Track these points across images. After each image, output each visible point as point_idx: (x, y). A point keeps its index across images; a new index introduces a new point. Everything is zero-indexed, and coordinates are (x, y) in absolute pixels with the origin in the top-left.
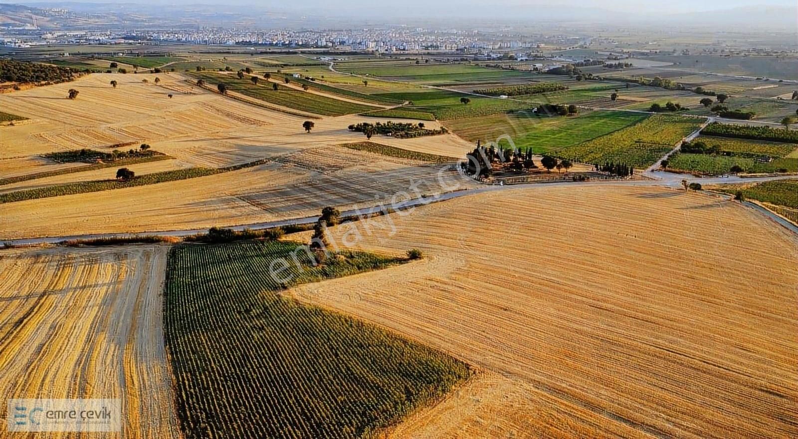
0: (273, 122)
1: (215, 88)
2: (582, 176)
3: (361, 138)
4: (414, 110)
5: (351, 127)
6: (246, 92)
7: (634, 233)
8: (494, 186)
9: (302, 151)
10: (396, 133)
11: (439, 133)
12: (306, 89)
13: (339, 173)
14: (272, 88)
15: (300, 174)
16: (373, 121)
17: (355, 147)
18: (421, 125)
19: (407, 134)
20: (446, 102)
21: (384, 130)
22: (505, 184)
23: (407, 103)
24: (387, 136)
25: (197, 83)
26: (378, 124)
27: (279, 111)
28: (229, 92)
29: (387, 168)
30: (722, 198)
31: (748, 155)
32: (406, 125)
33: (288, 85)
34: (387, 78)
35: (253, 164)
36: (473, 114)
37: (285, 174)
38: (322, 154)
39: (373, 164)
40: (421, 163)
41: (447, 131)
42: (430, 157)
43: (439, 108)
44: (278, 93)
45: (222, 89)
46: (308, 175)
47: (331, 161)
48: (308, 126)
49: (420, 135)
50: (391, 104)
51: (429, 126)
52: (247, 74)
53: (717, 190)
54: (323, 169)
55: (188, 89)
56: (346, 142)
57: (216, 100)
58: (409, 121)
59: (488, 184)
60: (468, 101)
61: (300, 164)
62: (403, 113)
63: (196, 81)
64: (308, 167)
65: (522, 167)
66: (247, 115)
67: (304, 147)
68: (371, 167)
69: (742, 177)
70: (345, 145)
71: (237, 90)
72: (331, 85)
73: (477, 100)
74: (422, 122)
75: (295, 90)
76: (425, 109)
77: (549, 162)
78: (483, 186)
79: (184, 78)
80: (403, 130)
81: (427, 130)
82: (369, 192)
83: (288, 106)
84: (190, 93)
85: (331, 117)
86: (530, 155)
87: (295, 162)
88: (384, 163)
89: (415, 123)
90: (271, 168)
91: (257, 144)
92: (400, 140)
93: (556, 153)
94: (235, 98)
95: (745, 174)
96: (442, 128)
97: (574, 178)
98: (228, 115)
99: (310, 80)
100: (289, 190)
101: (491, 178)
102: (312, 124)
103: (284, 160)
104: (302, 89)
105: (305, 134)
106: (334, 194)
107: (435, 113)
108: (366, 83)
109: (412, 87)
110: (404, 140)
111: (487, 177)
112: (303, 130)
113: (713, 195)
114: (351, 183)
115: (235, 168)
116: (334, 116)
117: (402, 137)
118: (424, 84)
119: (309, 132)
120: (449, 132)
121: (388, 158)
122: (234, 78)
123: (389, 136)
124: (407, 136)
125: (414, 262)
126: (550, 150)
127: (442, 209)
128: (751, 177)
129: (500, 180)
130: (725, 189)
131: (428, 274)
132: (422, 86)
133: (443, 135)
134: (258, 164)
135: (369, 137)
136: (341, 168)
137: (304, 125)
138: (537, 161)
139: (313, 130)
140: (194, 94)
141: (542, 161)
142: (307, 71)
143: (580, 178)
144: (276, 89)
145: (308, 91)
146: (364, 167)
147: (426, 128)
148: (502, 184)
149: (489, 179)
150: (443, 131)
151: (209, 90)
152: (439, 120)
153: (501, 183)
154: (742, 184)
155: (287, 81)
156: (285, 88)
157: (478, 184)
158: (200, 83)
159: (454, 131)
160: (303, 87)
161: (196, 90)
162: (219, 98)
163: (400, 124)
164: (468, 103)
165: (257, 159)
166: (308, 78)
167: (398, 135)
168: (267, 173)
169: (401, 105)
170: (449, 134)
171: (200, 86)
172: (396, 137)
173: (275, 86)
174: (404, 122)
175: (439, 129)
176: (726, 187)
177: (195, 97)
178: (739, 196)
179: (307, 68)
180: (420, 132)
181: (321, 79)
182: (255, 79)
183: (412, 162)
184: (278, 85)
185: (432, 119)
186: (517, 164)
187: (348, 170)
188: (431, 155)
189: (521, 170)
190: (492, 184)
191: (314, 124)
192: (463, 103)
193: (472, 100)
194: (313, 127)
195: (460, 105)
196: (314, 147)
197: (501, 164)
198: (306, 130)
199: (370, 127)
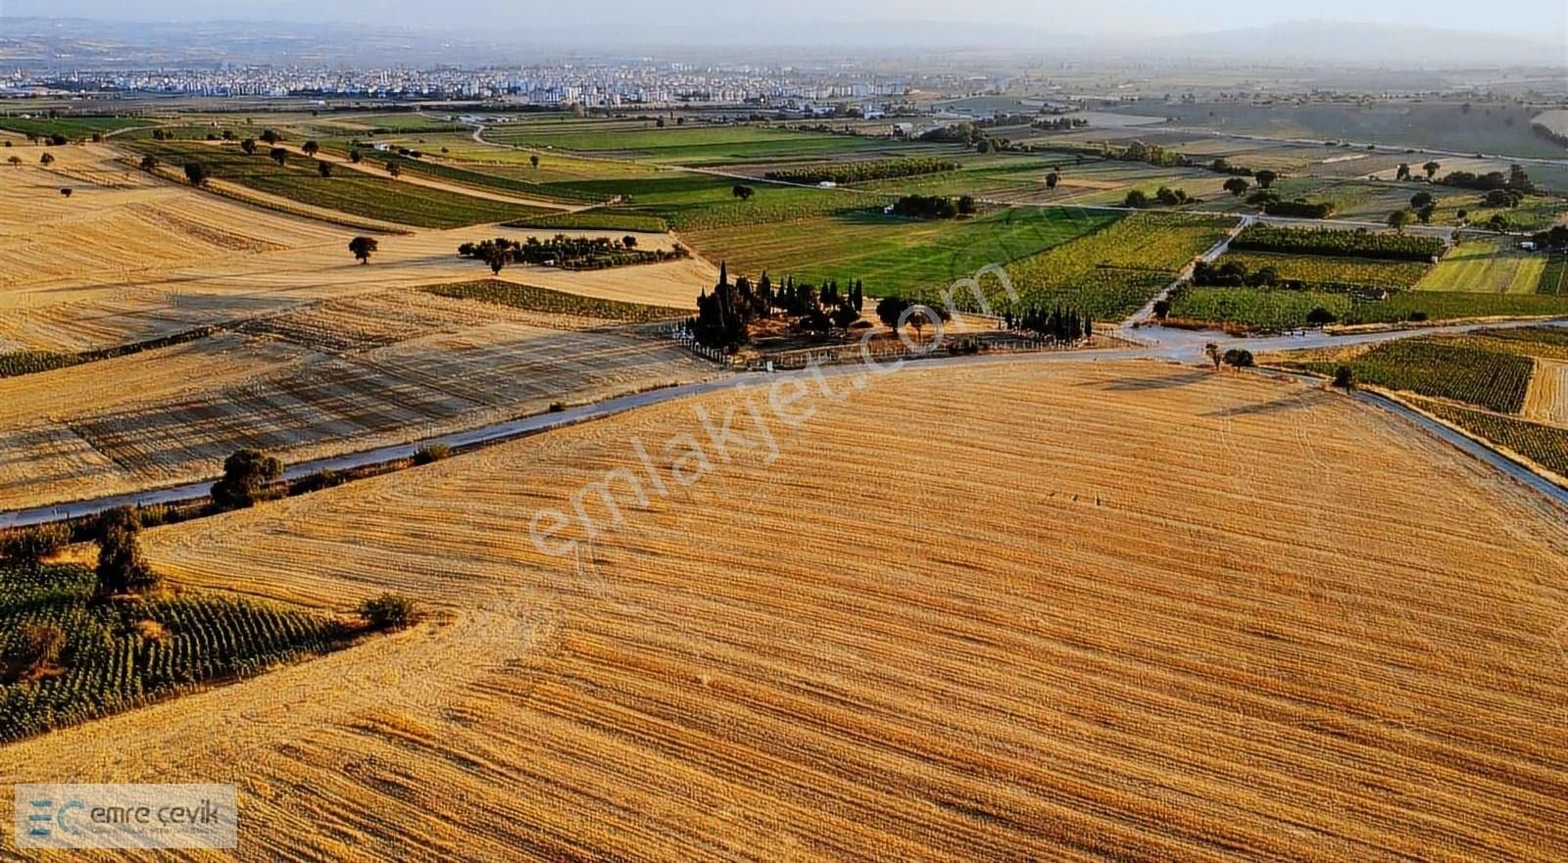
0: (297, 242)
1: (181, 173)
2: (972, 342)
3: (481, 272)
4: (630, 213)
5: (465, 249)
6: (255, 182)
8: (746, 375)
9: (316, 304)
10: (565, 259)
11: (668, 257)
12: (396, 173)
13: (378, 355)
14: (317, 172)
15: (282, 359)
17: (456, 292)
18: (630, 241)
19: (590, 260)
20: (702, 196)
21: (535, 255)
22: (778, 367)
23: (618, 199)
24: (545, 265)
25: (143, 164)
26: (532, 241)
27: (318, 219)
28: (212, 181)
29: (504, 340)
30: (1302, 384)
31: (1335, 286)
32: (592, 242)
33: (359, 167)
34: (578, 152)
35: (175, 340)
36: (755, 218)
38: (360, 311)
39: (474, 330)
40: (595, 323)
41: (686, 254)
42: (625, 309)
43: (679, 208)
44: (329, 183)
45: (196, 176)
46: (299, 359)
47: (371, 326)
48: (361, 248)
49: (620, 263)
50: (583, 200)
51: (646, 243)
52: (268, 144)
53: (1287, 365)
54: (342, 346)
55: (118, 177)
56: (433, 282)
57: (177, 200)
58: (602, 234)
59: (738, 370)
60: (749, 192)
61: (296, 335)
62: (601, 219)
63: (140, 160)
64: (309, 341)
65: (831, 325)
66: (237, 230)
67: (324, 296)
68: (467, 336)
69: (1333, 333)
70: (434, 290)
71: (232, 178)
72: (457, 165)
73: (770, 192)
74: (631, 235)
75: (370, 176)
76: (653, 211)
77: (891, 310)
78: (720, 375)
79: (116, 155)
80: (583, 252)
81: (641, 252)
82: (427, 400)
83: (343, 210)
84: (122, 186)
85: (435, 232)
86: (857, 297)
87: (282, 331)
88: (507, 327)
89: (616, 237)
90: (216, 347)
91: (219, 292)
92: (571, 274)
93: (923, 292)
94: (223, 195)
95: (1338, 327)
96: (676, 246)
97: (950, 347)
98: (193, 231)
99: (409, 156)
100: (226, 401)
101: (751, 354)
102: (372, 244)
103: (256, 327)
104: (387, 174)
105: (356, 266)
106: (332, 408)
107: (669, 217)
108: (535, 160)
109: (639, 169)
110: (583, 274)
111: (733, 351)
112: (351, 257)
113: (1280, 378)
114: (396, 378)
115: (127, 350)
116: (445, 228)
117: (578, 267)
118: (665, 164)
119: (365, 263)
120: (691, 254)
121: (521, 315)
122: (233, 153)
123: (549, 266)
124: (592, 265)
126: (904, 288)
128: (1353, 333)
129: (766, 359)
130: (1302, 361)
132: (661, 167)
133: (677, 263)
134: (186, 340)
135: (496, 269)
136: (389, 341)
137: (352, 247)
138: (869, 311)
139: (373, 257)
140: (129, 187)
141: (879, 311)
142: (421, 142)
143: (963, 348)
144: (326, 174)
145: (399, 178)
146: (446, 338)
147: (638, 248)
148: (770, 368)
149: (744, 357)
150: (679, 253)
151: (167, 178)
152: (677, 230)
153: (770, 365)
154: (1337, 350)
155: (356, 158)
156: (349, 173)
157: (710, 370)
158: (148, 165)
159: (703, 254)
160: (387, 170)
161: (135, 178)
162: (187, 195)
163: (583, 241)
164: (750, 197)
165: (191, 328)
166: (407, 152)
167: (569, 264)
168: (195, 361)
169: (602, 205)
170: (692, 258)
171: (148, 171)
172: (563, 268)
173: (325, 168)
174: (591, 236)
175: (668, 249)
176: (1303, 356)
177: (131, 193)
178: (1343, 378)
179: (425, 137)
180: (626, 256)
181: (441, 153)
182: (280, 154)
183: (575, 322)
184: (332, 165)
185: (661, 228)
186: (821, 321)
187: (405, 345)
188: (629, 306)
189: (827, 331)
190: (745, 370)
191: (376, 242)
192: (739, 198)
193: (758, 192)
194: (375, 249)
195: (733, 201)
196: (349, 294)
197: (786, 321)
198: (357, 257)
199: (511, 248)
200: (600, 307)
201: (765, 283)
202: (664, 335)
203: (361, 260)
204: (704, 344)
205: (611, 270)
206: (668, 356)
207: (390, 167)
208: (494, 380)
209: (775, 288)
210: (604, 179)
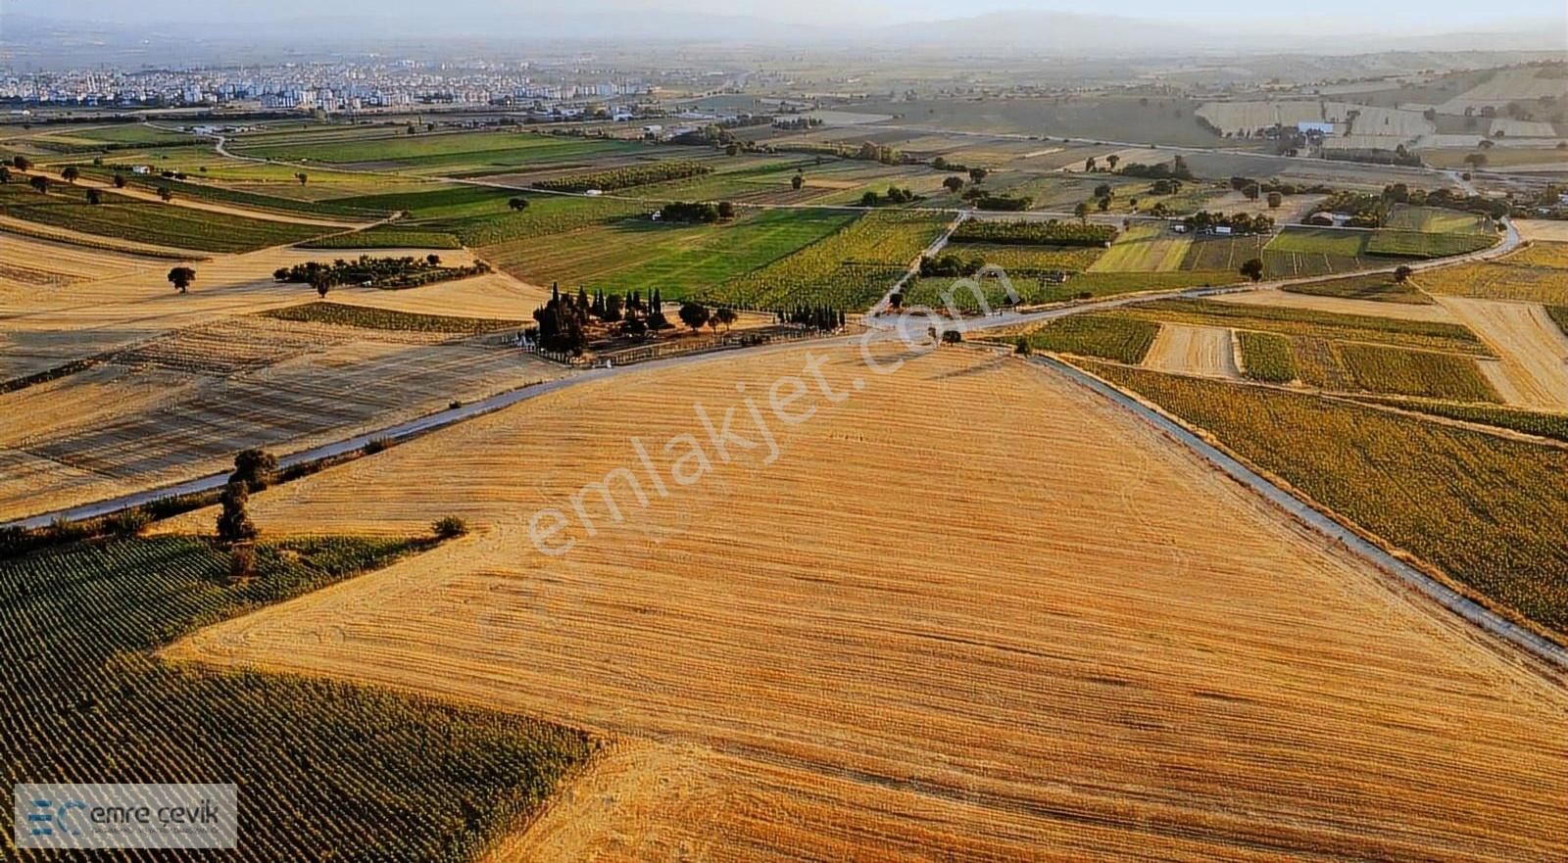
0: (97, 274)
2: (758, 335)
3: (306, 295)
4: (413, 229)
5: (280, 274)
6: (23, 213)
7: (859, 433)
8: (593, 372)
9: (174, 333)
10: (380, 279)
11: (471, 272)
12: (167, 197)
13: (264, 374)
14: (85, 200)
15: (174, 385)
16: (327, 258)
17: (293, 315)
18: (433, 259)
19: (404, 279)
20: (481, 209)
21: (354, 276)
22: (614, 364)
23: (398, 214)
24: (363, 286)
26: (340, 263)
27: (107, 249)
29: (371, 355)
30: (996, 353)
31: (1029, 272)
32: (400, 262)
33: (124, 191)
34: (352, 165)
35: (57, 373)
36: (538, 229)
37: (135, 390)
38: (221, 338)
39: (338, 349)
40: (442, 337)
41: (488, 269)
42: (456, 324)
43: (466, 221)
44: (99, 210)
46: (194, 384)
47: (242, 351)
48: (180, 278)
49: (432, 280)
50: (363, 219)
51: (449, 259)
52: (20, 171)
53: (985, 339)
54: (227, 370)
56: (268, 307)
58: (406, 254)
59: (584, 369)
60: (525, 204)
61: (173, 363)
62: (393, 238)
64: (193, 368)
65: (645, 328)
66: (30, 264)
67: (176, 326)
68: (335, 354)
69: (1023, 312)
70: (271, 314)
72: (227, 186)
73: (543, 201)
74: (435, 253)
75: (142, 201)
76: (437, 226)
77: (693, 314)
78: (574, 373)
80: (395, 272)
81: (446, 269)
82: (336, 408)
83: (127, 238)
85: (230, 256)
86: (656, 303)
87: (158, 360)
88: (362, 345)
89: (420, 255)
90: (100, 378)
92: (391, 292)
93: (705, 295)
95: (1027, 307)
96: (476, 262)
97: (742, 341)
99: (173, 178)
100: (152, 422)
101: (589, 356)
102: (190, 274)
103: (132, 357)
104: (158, 199)
105: (176, 295)
106: (256, 420)
107: (462, 232)
108: (303, 178)
109: (405, 182)
110: (401, 292)
111: (578, 354)
112: (171, 288)
113: (980, 350)
114: (293, 393)
115: (14, 386)
116: (241, 251)
117: (395, 286)
118: (430, 175)
119: (184, 291)
120: (493, 269)
121: (371, 333)
123: (368, 286)
124: (406, 284)
125: (450, 543)
126: (692, 290)
127: (495, 428)
128: (1038, 311)
129: (603, 359)
130: (998, 336)
131: (481, 564)
132: (427, 178)
133: (481, 277)
134: (68, 373)
135: (323, 292)
136: (268, 363)
137: (171, 277)
138: (671, 313)
139: (192, 286)
141: (682, 314)
142: (164, 158)
143: (754, 340)
144: (95, 202)
145: (171, 202)
146: (319, 357)
147: (443, 265)
148: (609, 366)
149: (584, 358)
150: (480, 269)
152: (469, 246)
153: (609, 362)
154: (1024, 325)
155: (120, 183)
156: (118, 199)
157: (563, 370)
159: (502, 268)
160: (158, 194)
163: (389, 261)
164: (525, 209)
165: (66, 362)
166: (171, 175)
167: (386, 284)
168: (93, 391)
169: (385, 221)
170: (493, 273)
172: (381, 288)
173: (93, 195)
174: (397, 255)
175: (471, 265)
176: (999, 332)
178: (1022, 347)
179: (169, 152)
180: (433, 274)
181: (200, 173)
182: (40, 183)
183: (424, 336)
184: (99, 192)
185: (454, 245)
186: (634, 324)
187: (284, 365)
188: (462, 320)
189: (643, 334)
190: (590, 368)
191: (194, 272)
192: (515, 209)
193: (532, 203)
194: (193, 279)
195: (509, 213)
196: (201, 322)
197: (603, 326)
198: (176, 287)
199: (323, 270)
200: (434, 323)
201: (583, 296)
202: (508, 344)
203: (181, 289)
204: (551, 350)
205: (424, 288)
206: (520, 360)
207: (162, 192)
208: (385, 390)
209: (591, 300)
210: (376, 194)
